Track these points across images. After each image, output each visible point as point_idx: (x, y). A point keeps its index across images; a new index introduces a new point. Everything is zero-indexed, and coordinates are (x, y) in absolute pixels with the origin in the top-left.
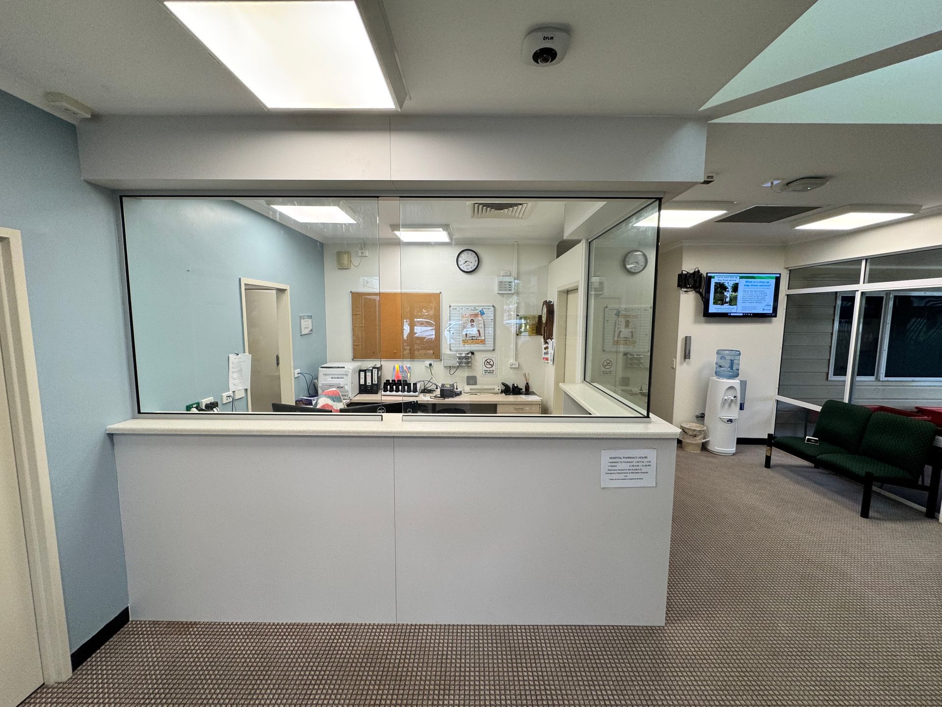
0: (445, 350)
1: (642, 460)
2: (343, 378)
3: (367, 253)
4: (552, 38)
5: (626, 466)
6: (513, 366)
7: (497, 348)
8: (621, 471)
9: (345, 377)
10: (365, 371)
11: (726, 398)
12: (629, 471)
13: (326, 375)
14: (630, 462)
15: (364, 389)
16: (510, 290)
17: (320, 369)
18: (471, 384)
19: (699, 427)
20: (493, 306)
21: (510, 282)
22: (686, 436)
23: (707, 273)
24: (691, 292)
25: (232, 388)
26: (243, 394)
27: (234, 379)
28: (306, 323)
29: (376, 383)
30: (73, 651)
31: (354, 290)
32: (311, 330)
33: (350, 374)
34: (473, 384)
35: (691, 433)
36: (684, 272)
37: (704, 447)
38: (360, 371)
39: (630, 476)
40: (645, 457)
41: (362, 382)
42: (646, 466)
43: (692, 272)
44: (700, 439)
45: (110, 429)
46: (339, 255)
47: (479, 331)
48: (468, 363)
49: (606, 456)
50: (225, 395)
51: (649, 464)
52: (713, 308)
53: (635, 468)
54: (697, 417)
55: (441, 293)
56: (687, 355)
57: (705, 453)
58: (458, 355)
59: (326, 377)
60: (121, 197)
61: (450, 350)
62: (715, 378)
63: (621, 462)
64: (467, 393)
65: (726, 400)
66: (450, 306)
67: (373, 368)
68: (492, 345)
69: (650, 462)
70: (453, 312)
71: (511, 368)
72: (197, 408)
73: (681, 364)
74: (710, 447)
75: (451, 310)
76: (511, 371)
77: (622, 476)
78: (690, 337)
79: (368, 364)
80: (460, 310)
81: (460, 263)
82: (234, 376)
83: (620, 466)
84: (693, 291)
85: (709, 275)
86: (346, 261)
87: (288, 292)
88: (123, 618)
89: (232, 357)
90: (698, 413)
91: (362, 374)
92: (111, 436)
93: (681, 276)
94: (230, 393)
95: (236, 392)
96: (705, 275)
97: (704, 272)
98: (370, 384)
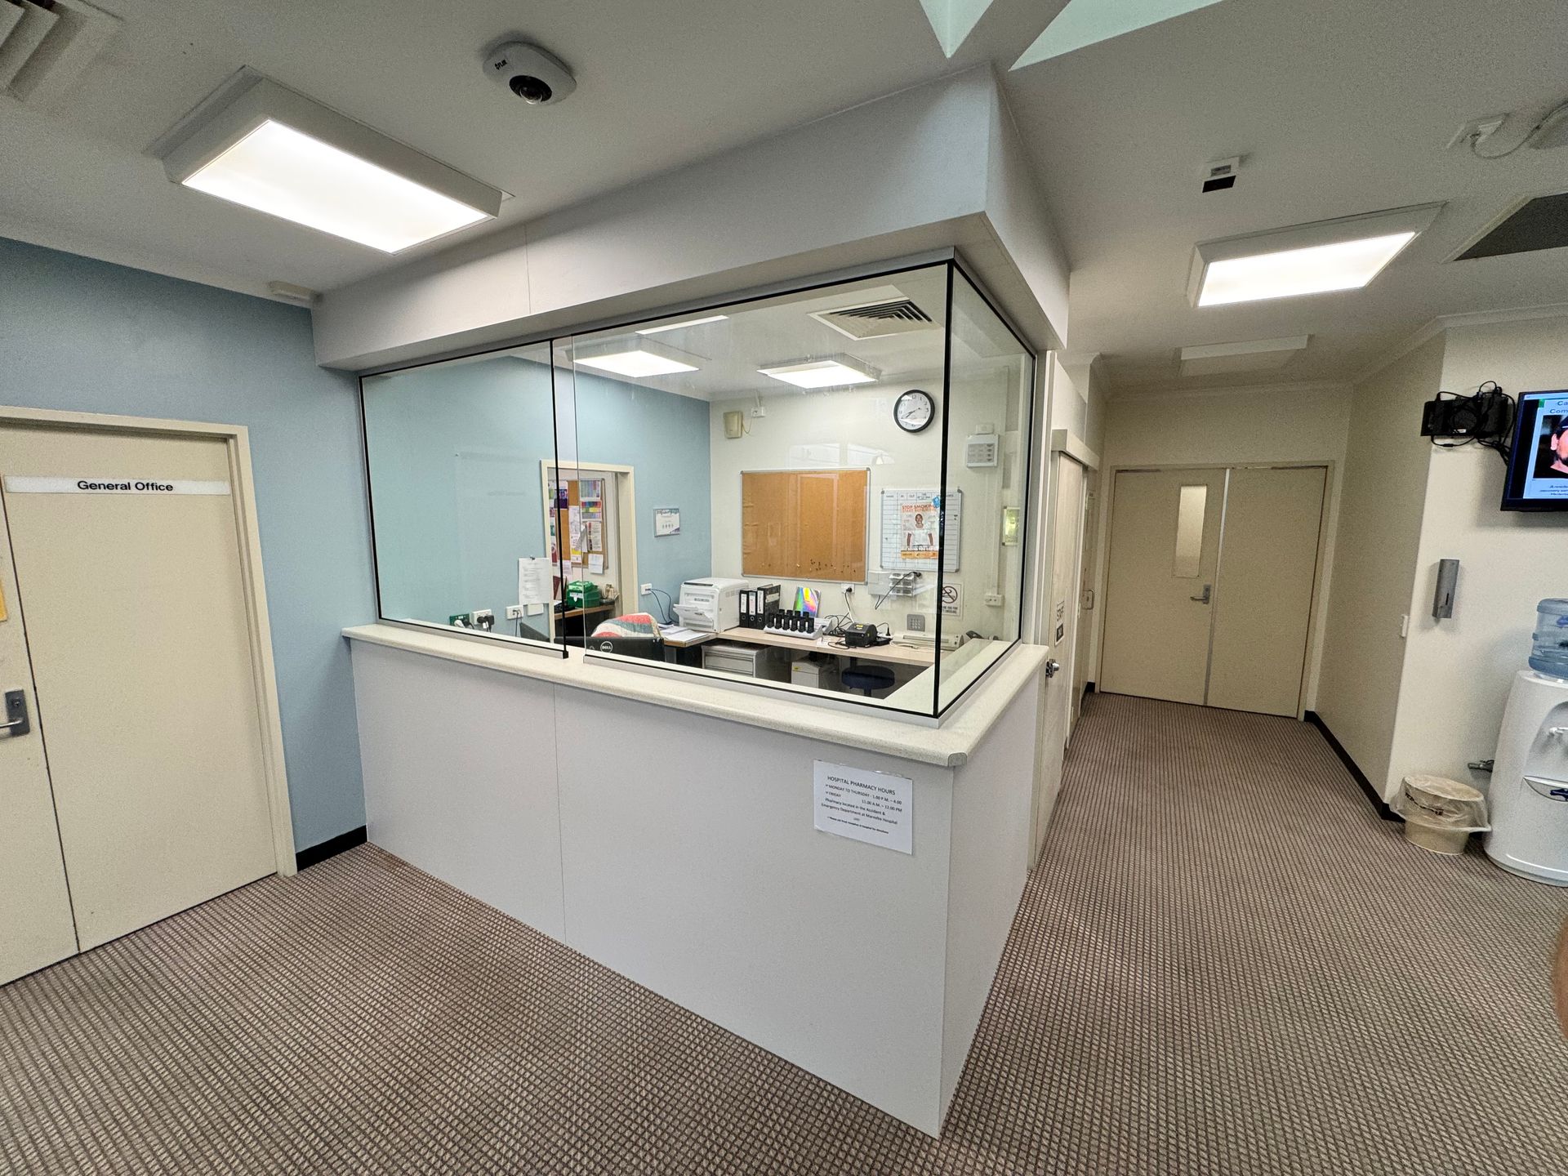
0: (873, 566)
1: (885, 795)
2: (708, 601)
3: (762, 412)
4: (504, 62)
5: (857, 800)
6: (992, 603)
7: (962, 568)
8: (849, 808)
9: (710, 599)
10: (747, 593)
11: (1554, 730)
12: (862, 812)
13: (688, 594)
14: (863, 794)
15: (746, 621)
16: (989, 460)
17: (683, 586)
18: (915, 630)
19: (1468, 793)
20: (959, 491)
21: (989, 445)
22: (1409, 806)
23: (1522, 395)
24: (1468, 448)
25: (523, 601)
26: (541, 610)
27: (527, 589)
28: (667, 519)
29: (762, 612)
30: (300, 851)
31: (745, 470)
32: (678, 529)
33: (716, 596)
34: (918, 630)
35: (1424, 802)
36: (1444, 397)
37: (1476, 844)
38: (742, 592)
39: (864, 821)
40: (890, 792)
41: (744, 610)
42: (892, 808)
43: (1472, 393)
44: (1456, 823)
45: (346, 632)
46: (727, 416)
47: (930, 535)
48: (907, 591)
49: (822, 772)
50: (510, 608)
51: (899, 806)
52: (1536, 488)
53: (871, 807)
54: (1472, 768)
55: (868, 469)
56: (1442, 606)
57: (1474, 863)
58: (892, 577)
59: (689, 597)
60: (360, 378)
61: (882, 567)
62: (1529, 675)
63: (848, 791)
64: (897, 643)
65: (1552, 735)
66: (883, 492)
67: (759, 589)
68: (955, 562)
69: (899, 803)
70: (888, 501)
71: (989, 606)
72: (462, 620)
73: (1425, 627)
74: (1492, 851)
75: (885, 498)
76: (988, 611)
77: (850, 817)
78: (1455, 564)
79: (754, 583)
80: (900, 498)
81: (900, 416)
82: (528, 586)
83: (845, 797)
84: (1478, 445)
85: (1526, 398)
86: (735, 427)
87: (631, 477)
88: (357, 837)
89: (524, 562)
90: (1475, 759)
91: (744, 597)
92: (347, 640)
93: (1430, 408)
94: (520, 607)
95: (529, 607)
96: (1516, 398)
97: (1512, 391)
98: (754, 614)
